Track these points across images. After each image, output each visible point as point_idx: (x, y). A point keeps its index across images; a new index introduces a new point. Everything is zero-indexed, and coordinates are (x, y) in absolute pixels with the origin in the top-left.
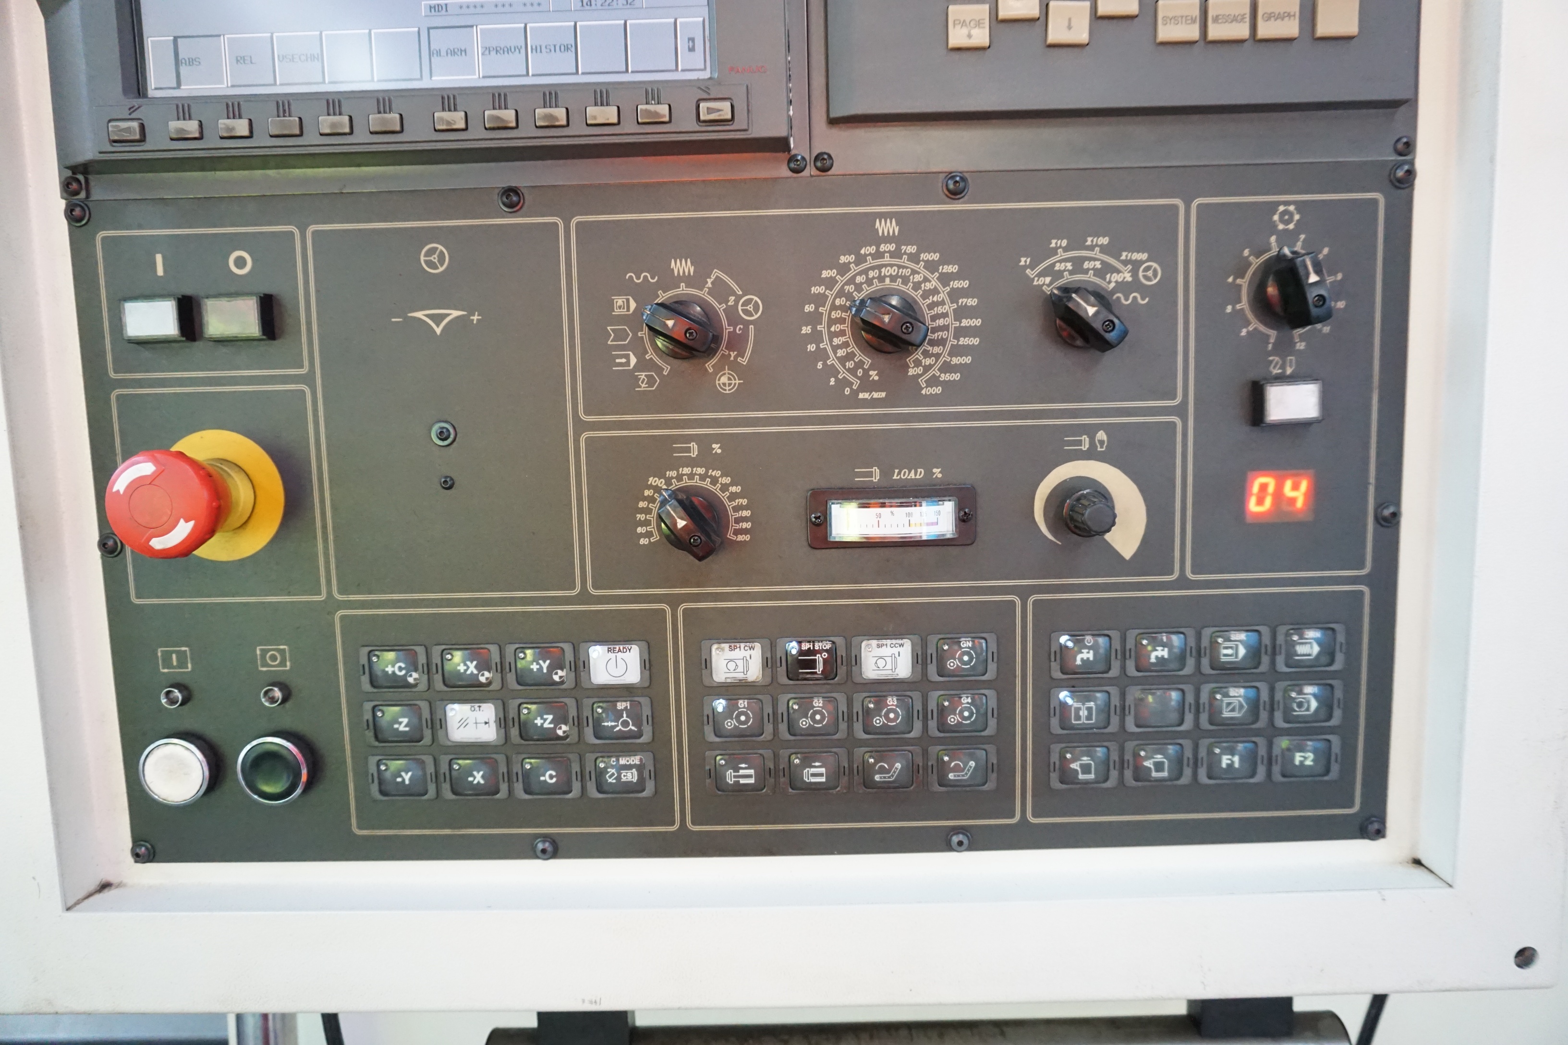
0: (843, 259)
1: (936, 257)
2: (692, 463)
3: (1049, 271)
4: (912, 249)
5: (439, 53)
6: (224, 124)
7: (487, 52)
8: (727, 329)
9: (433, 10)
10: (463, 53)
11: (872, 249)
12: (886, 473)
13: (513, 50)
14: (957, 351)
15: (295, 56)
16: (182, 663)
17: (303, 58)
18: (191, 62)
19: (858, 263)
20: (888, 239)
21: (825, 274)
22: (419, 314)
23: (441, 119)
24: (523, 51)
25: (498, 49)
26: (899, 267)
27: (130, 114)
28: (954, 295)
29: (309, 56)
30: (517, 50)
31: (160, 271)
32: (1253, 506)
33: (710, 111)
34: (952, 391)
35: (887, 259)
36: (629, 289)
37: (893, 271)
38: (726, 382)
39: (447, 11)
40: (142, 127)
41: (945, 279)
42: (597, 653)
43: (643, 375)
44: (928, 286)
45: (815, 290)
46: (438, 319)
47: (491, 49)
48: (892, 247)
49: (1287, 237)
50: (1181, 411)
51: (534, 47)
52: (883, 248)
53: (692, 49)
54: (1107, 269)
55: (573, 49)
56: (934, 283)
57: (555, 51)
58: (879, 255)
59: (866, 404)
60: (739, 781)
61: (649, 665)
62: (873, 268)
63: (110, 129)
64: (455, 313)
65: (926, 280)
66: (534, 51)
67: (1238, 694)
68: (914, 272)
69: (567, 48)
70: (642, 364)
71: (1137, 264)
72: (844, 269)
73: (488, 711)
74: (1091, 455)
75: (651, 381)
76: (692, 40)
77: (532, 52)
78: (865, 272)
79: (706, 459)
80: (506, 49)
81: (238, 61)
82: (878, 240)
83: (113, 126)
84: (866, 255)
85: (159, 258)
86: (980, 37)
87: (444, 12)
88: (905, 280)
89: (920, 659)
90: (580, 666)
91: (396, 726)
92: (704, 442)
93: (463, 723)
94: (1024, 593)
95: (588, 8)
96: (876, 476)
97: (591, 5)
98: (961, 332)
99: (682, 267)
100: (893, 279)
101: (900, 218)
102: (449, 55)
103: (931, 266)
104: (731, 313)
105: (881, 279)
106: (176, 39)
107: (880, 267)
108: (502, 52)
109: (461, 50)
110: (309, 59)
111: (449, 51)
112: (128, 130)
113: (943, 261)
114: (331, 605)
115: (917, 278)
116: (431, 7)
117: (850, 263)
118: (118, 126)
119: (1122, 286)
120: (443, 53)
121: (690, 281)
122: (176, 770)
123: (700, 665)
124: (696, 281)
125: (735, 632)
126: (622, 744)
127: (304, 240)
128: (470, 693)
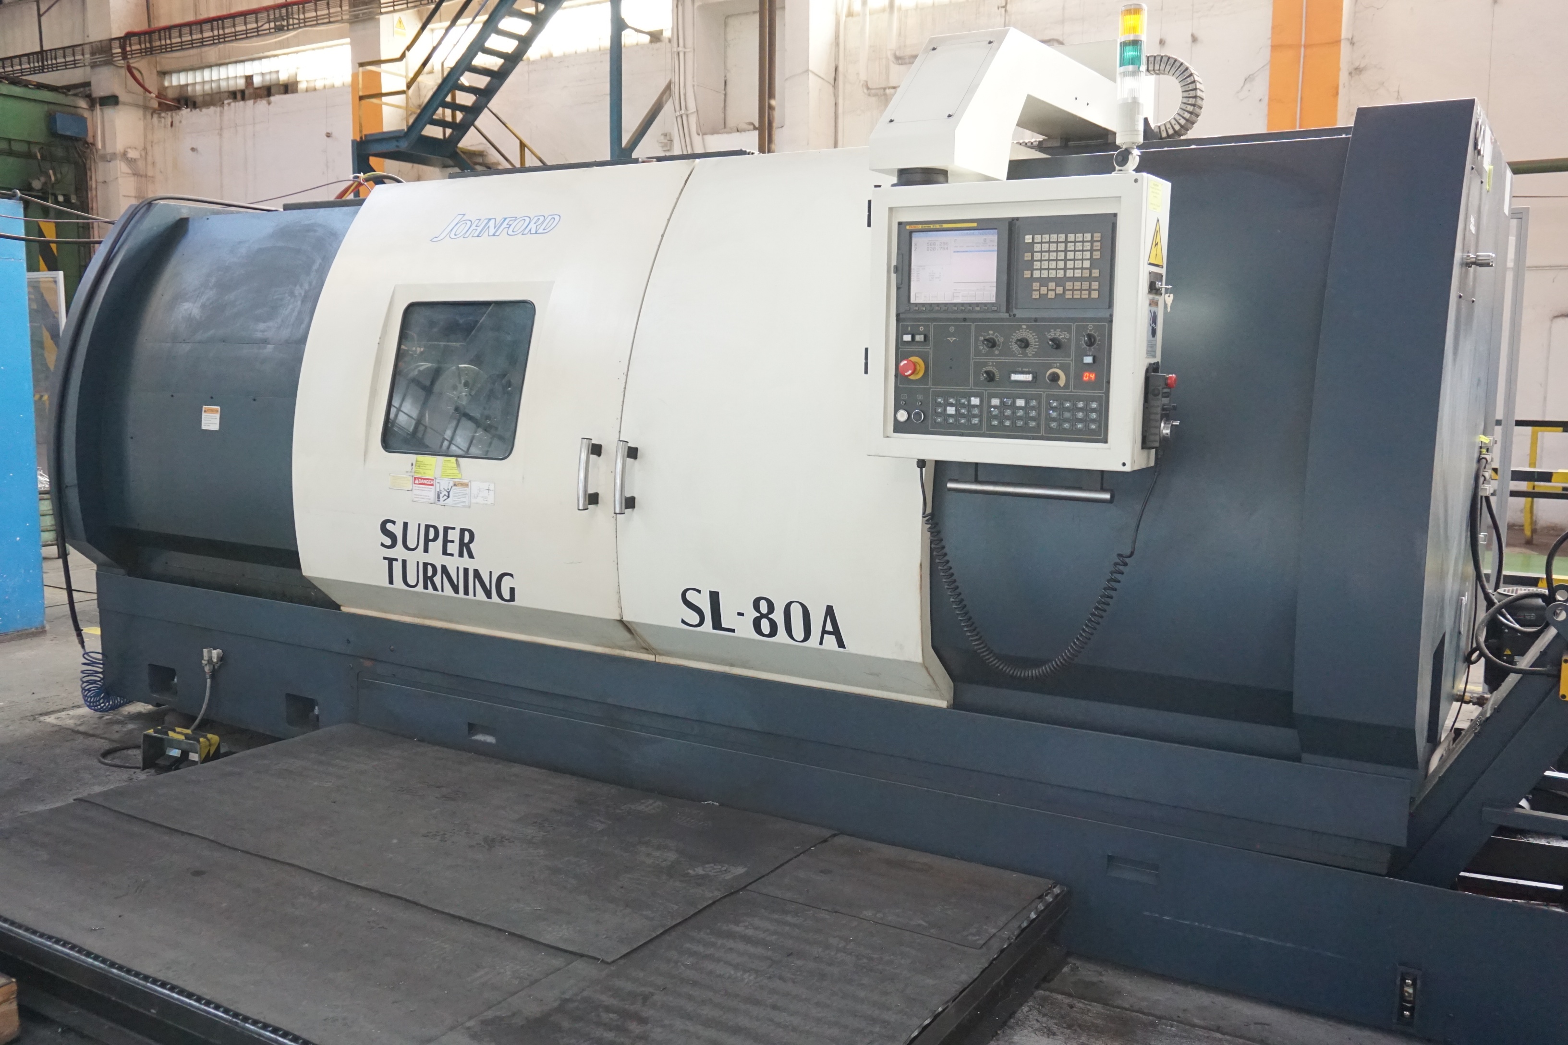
0: (1017, 331)
2: (990, 366)
3: (1050, 335)
4: (1028, 330)
6: (923, 309)
8: (997, 343)
11: (1022, 330)
12: (1022, 369)
14: (1035, 348)
15: (933, 297)
16: (905, 397)
17: (935, 297)
18: (917, 297)
20: (1024, 329)
21: (1014, 334)
22: (949, 338)
27: (910, 306)
28: (1035, 339)
31: (909, 328)
32: (1085, 378)
33: (995, 309)
34: (1034, 356)
35: (1024, 332)
36: (982, 336)
37: (1025, 334)
38: (997, 352)
40: (911, 309)
41: (1033, 336)
42: (973, 399)
43: (983, 350)
44: (1030, 337)
45: (1012, 337)
46: (952, 340)
49: (1091, 331)
50: (1072, 361)
54: (1060, 335)
59: (1019, 357)
60: (995, 424)
61: (981, 401)
64: (954, 338)
67: (1081, 414)
68: (1028, 334)
70: (983, 348)
71: (1065, 334)
72: (1017, 333)
73: (954, 408)
74: (1056, 368)
75: (985, 351)
76: (992, 296)
78: (1020, 334)
79: (993, 365)
81: (924, 297)
84: (1020, 331)
85: (909, 326)
86: (1037, 297)
87: (955, 290)
88: (1027, 336)
89: (1026, 403)
90: (969, 401)
91: (938, 410)
92: (992, 362)
93: (950, 410)
94: (1044, 392)
95: (977, 290)
96: (1020, 369)
98: (1035, 345)
99: (991, 332)
100: (1025, 336)
101: (1027, 325)
102: (955, 297)
103: (1031, 333)
104: (998, 340)
105: (1023, 335)
106: (916, 294)
107: (1022, 333)
113: (1033, 333)
114: (930, 388)
118: (908, 309)
119: (1062, 338)
122: (902, 416)
123: (989, 402)
124: (993, 334)
125: (995, 396)
126: (975, 416)
127: (932, 325)
128: (951, 405)
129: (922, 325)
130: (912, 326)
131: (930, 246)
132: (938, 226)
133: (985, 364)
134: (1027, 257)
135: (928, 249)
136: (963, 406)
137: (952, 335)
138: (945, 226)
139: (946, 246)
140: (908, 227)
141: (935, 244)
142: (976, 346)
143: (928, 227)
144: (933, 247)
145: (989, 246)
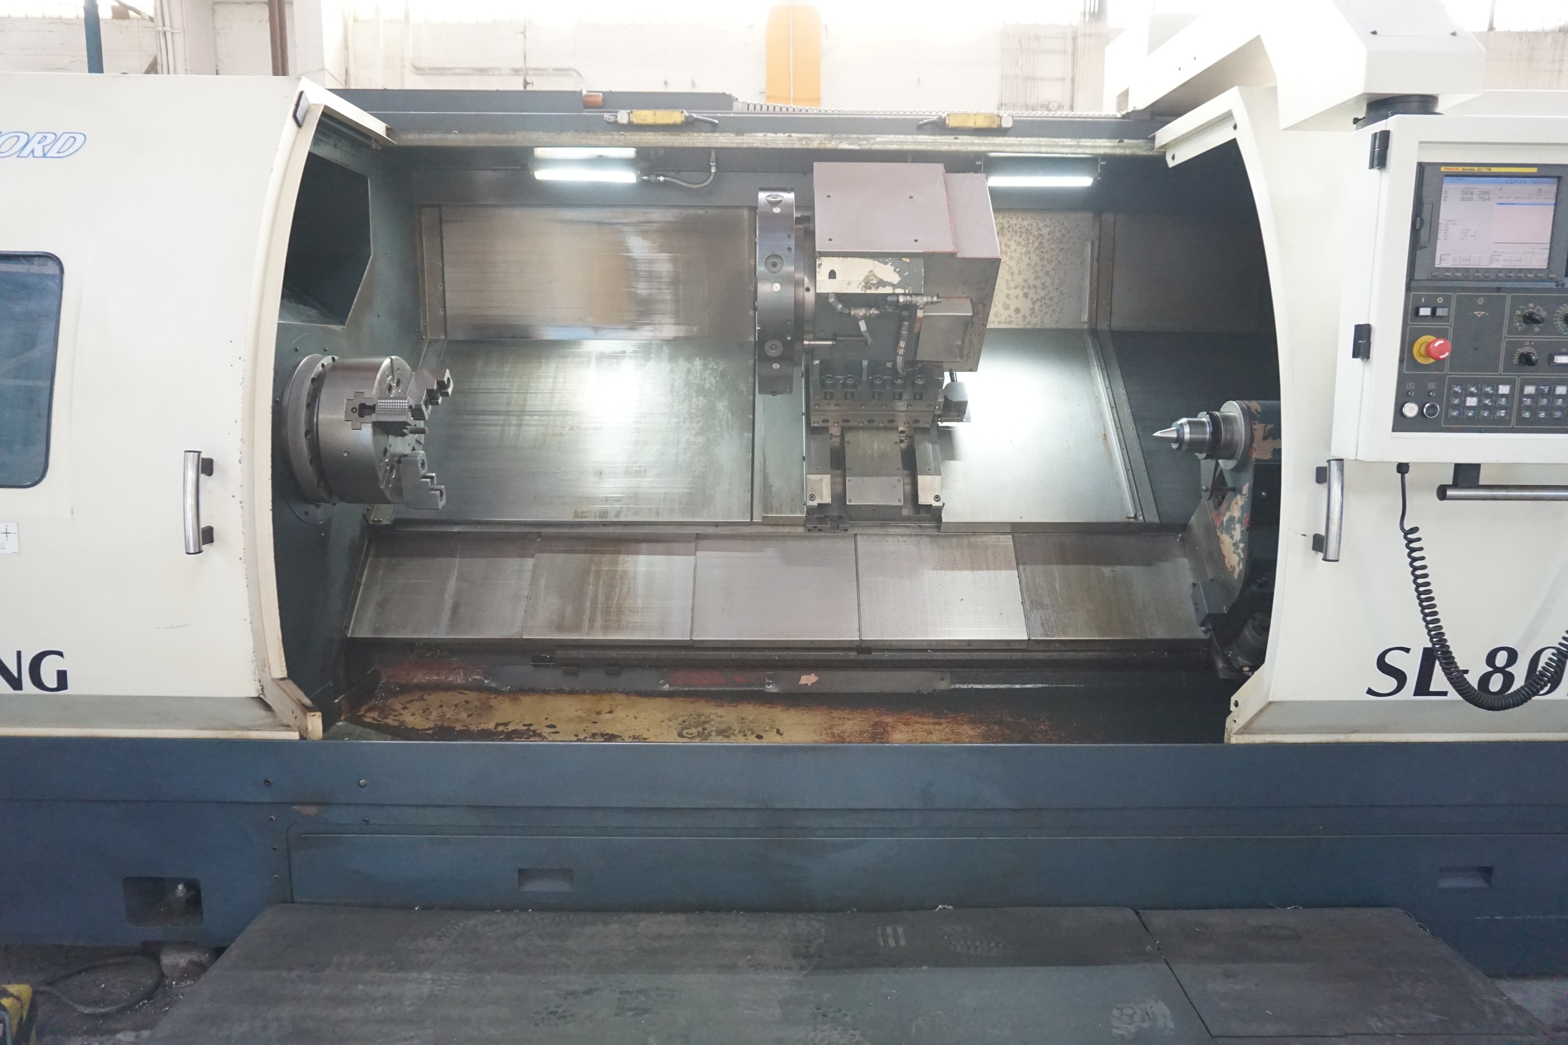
2: (1527, 346)
5: (1493, 261)
7: (1504, 261)
8: (1538, 318)
10: (1499, 261)
15: (1465, 259)
16: (1412, 387)
18: (1444, 260)
21: (1560, 308)
22: (1476, 313)
27: (1437, 272)
29: (1468, 259)
31: (1423, 301)
33: (1551, 276)
36: (1519, 309)
38: (1537, 329)
42: (1501, 387)
43: (1520, 327)
45: (1558, 311)
46: (1479, 314)
53: (1545, 262)
59: (1565, 335)
60: (1525, 417)
61: (1512, 389)
64: (1483, 313)
66: (1513, 261)
69: (1520, 261)
70: (1520, 325)
72: (1564, 307)
73: (1475, 399)
75: (1521, 329)
76: (1545, 260)
79: (1531, 346)
85: (1424, 298)
90: (1496, 390)
91: (1455, 402)
92: (1530, 342)
93: (1470, 402)
95: (1525, 253)
96: (1565, 350)
99: (1531, 305)
104: (1540, 315)
114: (1446, 374)
122: (1412, 409)
123: (1522, 390)
124: (1533, 308)
125: (1530, 383)
126: (1502, 408)
127: (1454, 296)
128: (1472, 395)
129: (1440, 296)
130: (1427, 296)
131: (1465, 196)
132: (1484, 170)
133: (1522, 344)
135: (1463, 199)
136: (1488, 396)
137: (1481, 308)
138: (1494, 170)
139: (1487, 197)
140: (1443, 169)
141: (1472, 193)
142: (1511, 322)
143: (1471, 170)
144: (1469, 196)
145: (1545, 198)
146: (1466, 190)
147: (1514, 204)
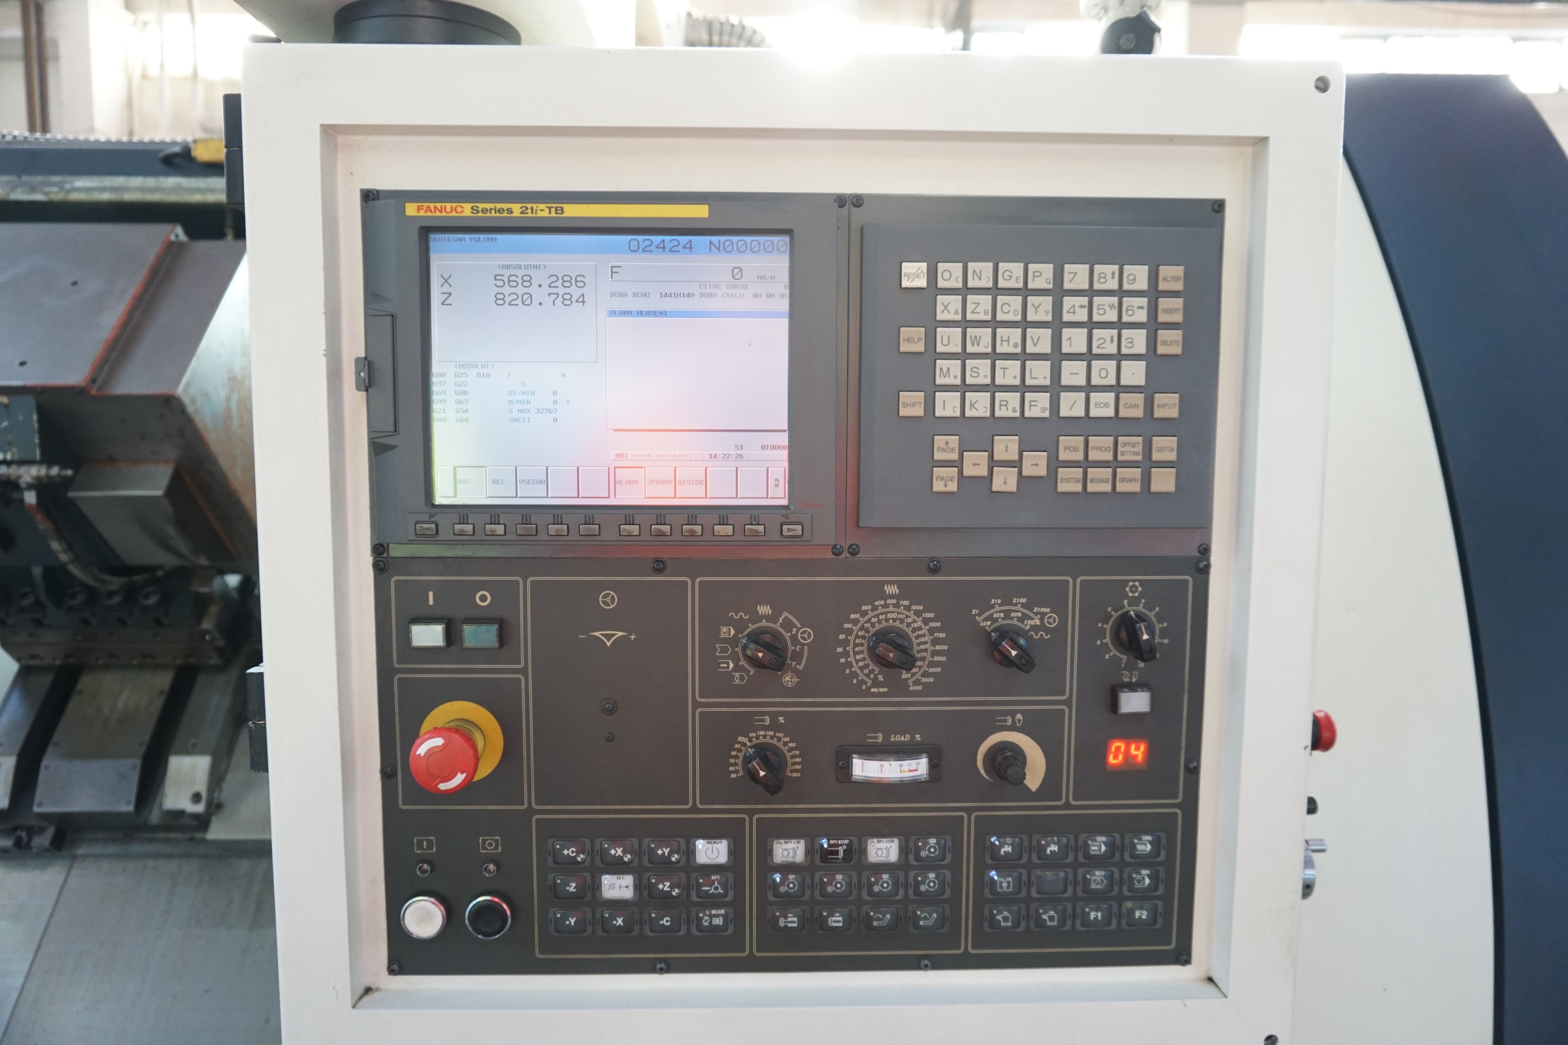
0: (864, 608)
1: (921, 608)
2: (766, 728)
3: (990, 618)
4: (906, 603)
5: (620, 483)
6: (489, 528)
7: (651, 483)
8: (791, 648)
9: (618, 457)
10: (636, 483)
11: (882, 602)
12: (886, 737)
13: (667, 482)
14: (932, 664)
15: (530, 481)
16: (430, 846)
17: (535, 482)
19: (872, 610)
20: (892, 597)
21: (853, 616)
22: (597, 634)
23: (625, 530)
24: (673, 483)
25: (658, 481)
26: (898, 613)
27: (430, 519)
28: (932, 631)
29: (539, 481)
30: (669, 483)
31: (431, 602)
32: (1111, 760)
33: (789, 530)
34: (928, 689)
35: (891, 608)
36: (730, 622)
37: (894, 616)
38: (789, 680)
39: (626, 458)
40: (437, 526)
41: (926, 621)
42: (700, 844)
43: (737, 675)
44: (916, 625)
45: (846, 626)
46: (609, 637)
47: (653, 481)
48: (894, 601)
49: (1134, 602)
50: (1068, 702)
51: (680, 481)
52: (889, 601)
53: (777, 486)
54: (1025, 617)
55: (704, 483)
56: (919, 624)
57: (693, 484)
58: (886, 606)
59: (875, 695)
60: (787, 925)
61: (735, 852)
62: (882, 614)
63: (417, 528)
64: (620, 634)
65: (914, 621)
66: (680, 484)
67: (1099, 874)
68: (907, 617)
69: (700, 483)
70: (737, 668)
71: (1043, 615)
72: (864, 614)
73: (628, 880)
74: (1013, 728)
75: (742, 678)
76: (777, 480)
77: (679, 484)
78: (877, 616)
79: (774, 726)
80: (662, 482)
81: (494, 482)
82: (886, 597)
83: (419, 526)
84: (878, 606)
85: (431, 594)
86: (953, 487)
87: (625, 458)
88: (902, 621)
89: (904, 851)
90: (690, 852)
91: (568, 888)
92: (774, 716)
93: (612, 887)
94: (969, 811)
95: (715, 459)
96: (880, 738)
97: (716, 458)
98: (934, 653)
99: (764, 610)
100: (894, 620)
101: (900, 584)
102: (627, 484)
103: (918, 613)
104: (794, 638)
105: (887, 620)
106: (455, 468)
107: (886, 613)
108: (660, 483)
109: (635, 481)
110: (539, 483)
111: (627, 482)
112: (429, 529)
113: (924, 611)
114: (531, 811)
115: (909, 620)
116: (617, 455)
117: (868, 610)
118: (422, 527)
119: (1034, 628)
120: (623, 482)
121: (767, 618)
122: (425, 917)
123: (766, 852)
124: (772, 618)
125: (789, 832)
126: (714, 901)
127: (525, 586)
128: (618, 867)
129: (482, 586)
130: (441, 589)
131: (507, 290)
132: (543, 211)
133: (746, 723)
134: (909, 340)
135: (499, 300)
136: (664, 867)
137: (608, 621)
138: (572, 211)
139: (576, 292)
140: (411, 209)
141: (527, 281)
142: (709, 662)
143: (500, 211)
144: (520, 290)
145: (756, 296)
146: (507, 273)
147: (663, 314)
